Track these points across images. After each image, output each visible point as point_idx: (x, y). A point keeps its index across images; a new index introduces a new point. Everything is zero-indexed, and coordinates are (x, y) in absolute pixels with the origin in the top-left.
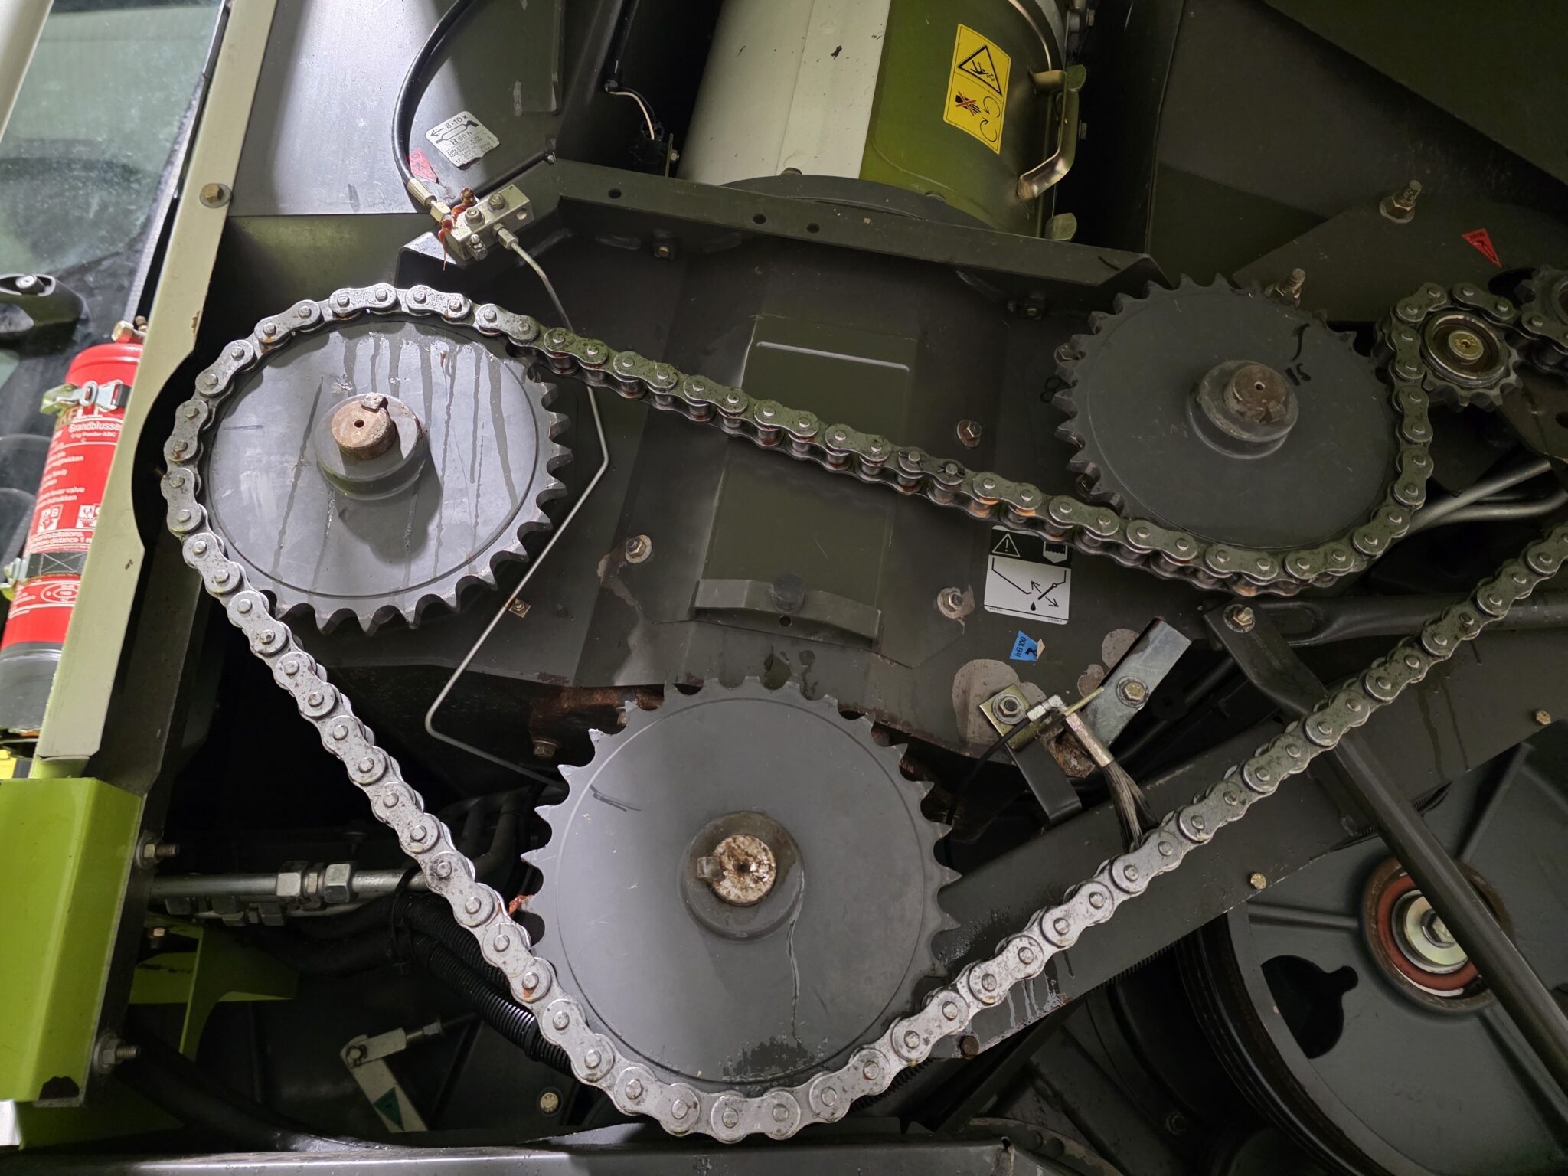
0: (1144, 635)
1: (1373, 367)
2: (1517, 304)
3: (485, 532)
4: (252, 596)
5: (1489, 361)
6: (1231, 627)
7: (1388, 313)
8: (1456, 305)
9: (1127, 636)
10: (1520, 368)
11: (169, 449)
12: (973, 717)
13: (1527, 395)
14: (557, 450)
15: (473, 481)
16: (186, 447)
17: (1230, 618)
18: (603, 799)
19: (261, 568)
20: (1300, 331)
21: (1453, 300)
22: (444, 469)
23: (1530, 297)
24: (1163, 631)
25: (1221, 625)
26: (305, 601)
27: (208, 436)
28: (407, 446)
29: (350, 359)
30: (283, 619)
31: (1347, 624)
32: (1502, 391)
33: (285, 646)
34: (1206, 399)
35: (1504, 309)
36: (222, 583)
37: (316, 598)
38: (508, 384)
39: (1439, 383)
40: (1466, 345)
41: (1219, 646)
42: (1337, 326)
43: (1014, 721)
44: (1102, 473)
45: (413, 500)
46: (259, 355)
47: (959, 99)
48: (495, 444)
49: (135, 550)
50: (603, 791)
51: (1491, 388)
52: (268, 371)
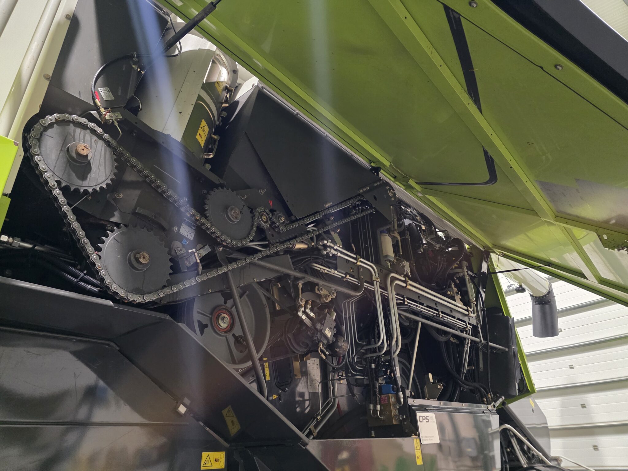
0: (204, 246)
1: (252, 216)
2: (272, 215)
3: (100, 181)
5: (266, 222)
6: (218, 250)
7: (256, 208)
8: (265, 212)
9: (202, 246)
10: (270, 225)
12: (173, 250)
13: (269, 229)
14: (116, 171)
15: (98, 170)
17: (219, 248)
18: (115, 240)
19: (50, 169)
20: (244, 206)
21: (265, 211)
22: (92, 165)
23: (274, 215)
24: (207, 247)
25: (217, 249)
26: (60, 180)
28: (89, 158)
29: (74, 131)
30: (56, 182)
31: (235, 255)
32: (267, 227)
33: (56, 188)
34: (229, 211)
35: (271, 215)
36: (44, 169)
37: (62, 180)
38: (108, 153)
39: (259, 222)
40: (264, 218)
41: (215, 252)
42: (249, 207)
43: (181, 253)
44: (210, 217)
46: (55, 121)
47: (199, 134)
48: (104, 164)
50: (116, 238)
51: (265, 226)
52: (56, 126)
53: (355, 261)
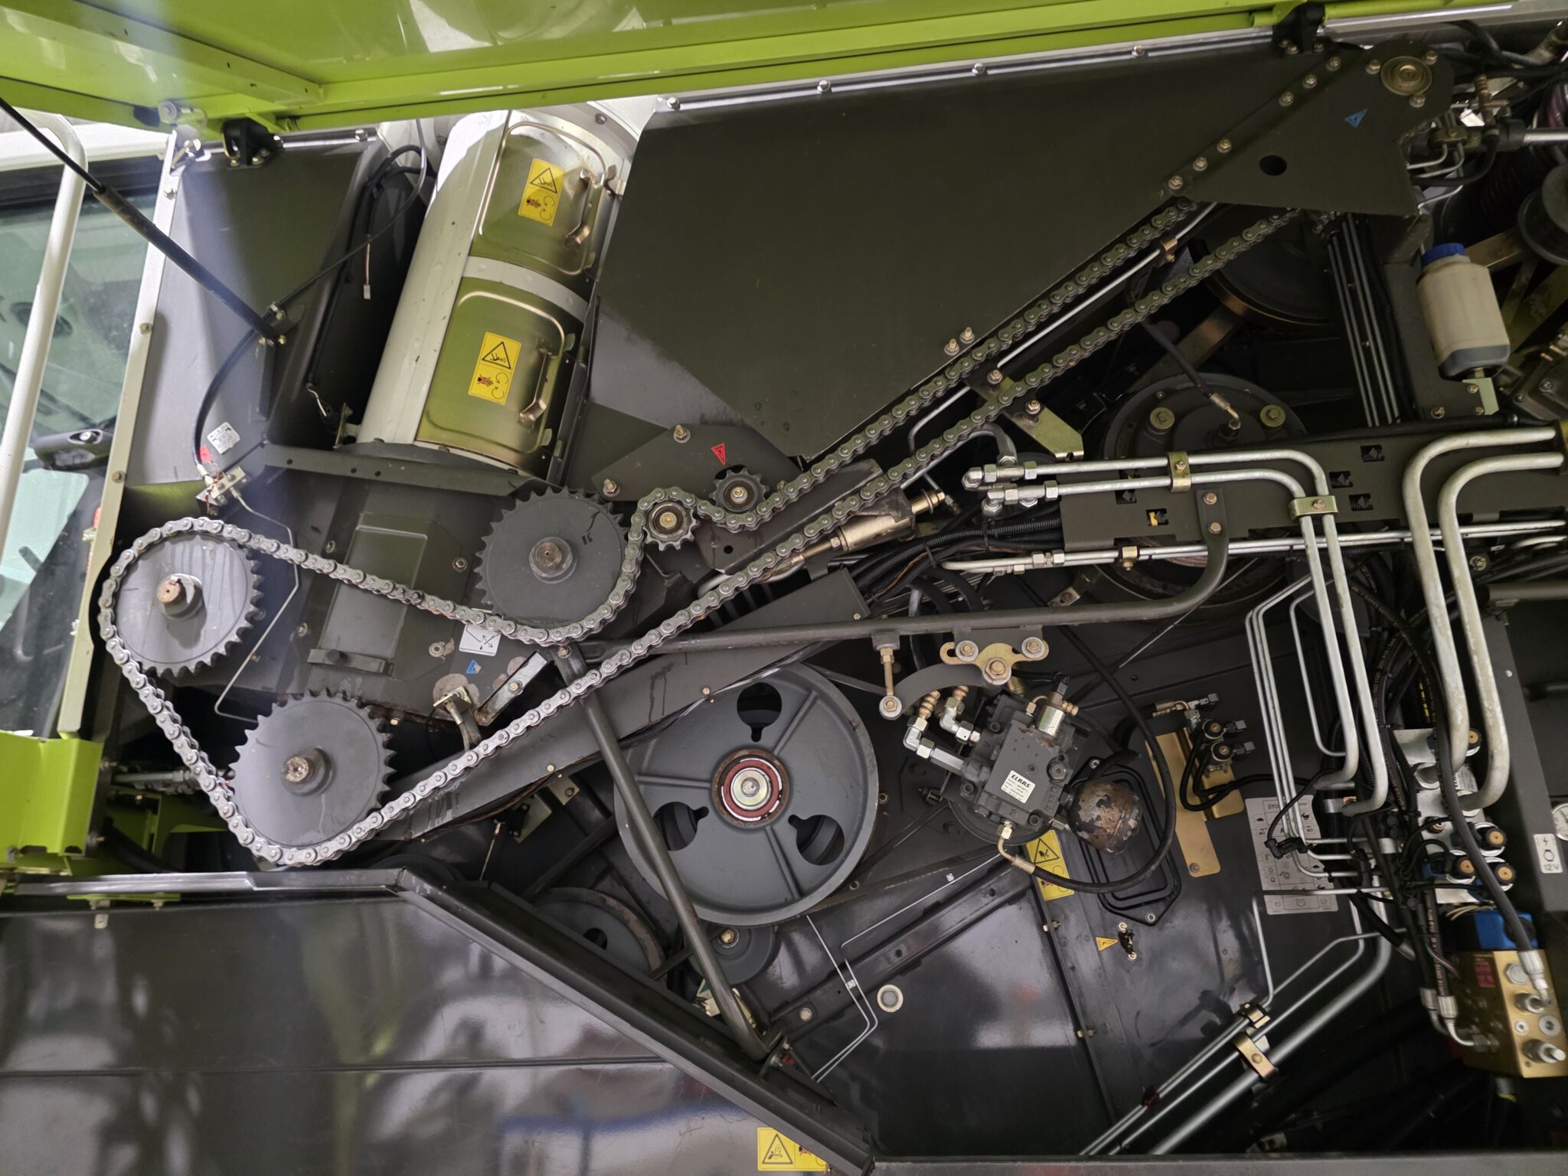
0: (526, 661)
3: (223, 632)
4: (134, 664)
5: (678, 528)
6: (560, 655)
7: (635, 505)
8: (668, 500)
9: (520, 660)
11: (101, 602)
14: (255, 593)
15: (220, 609)
16: (107, 600)
18: (260, 744)
19: (137, 652)
20: (594, 516)
21: (668, 498)
24: (536, 659)
26: (153, 665)
27: (116, 596)
28: (189, 598)
29: (173, 555)
30: (145, 674)
32: (681, 542)
33: (144, 685)
34: (531, 557)
35: (690, 501)
36: (121, 660)
37: (157, 664)
38: (237, 563)
40: (668, 520)
45: (196, 619)
46: (137, 555)
47: (479, 380)
48: (229, 592)
49: (91, 646)
50: (261, 740)
51: (676, 541)
52: (140, 563)
53: (1164, 482)
